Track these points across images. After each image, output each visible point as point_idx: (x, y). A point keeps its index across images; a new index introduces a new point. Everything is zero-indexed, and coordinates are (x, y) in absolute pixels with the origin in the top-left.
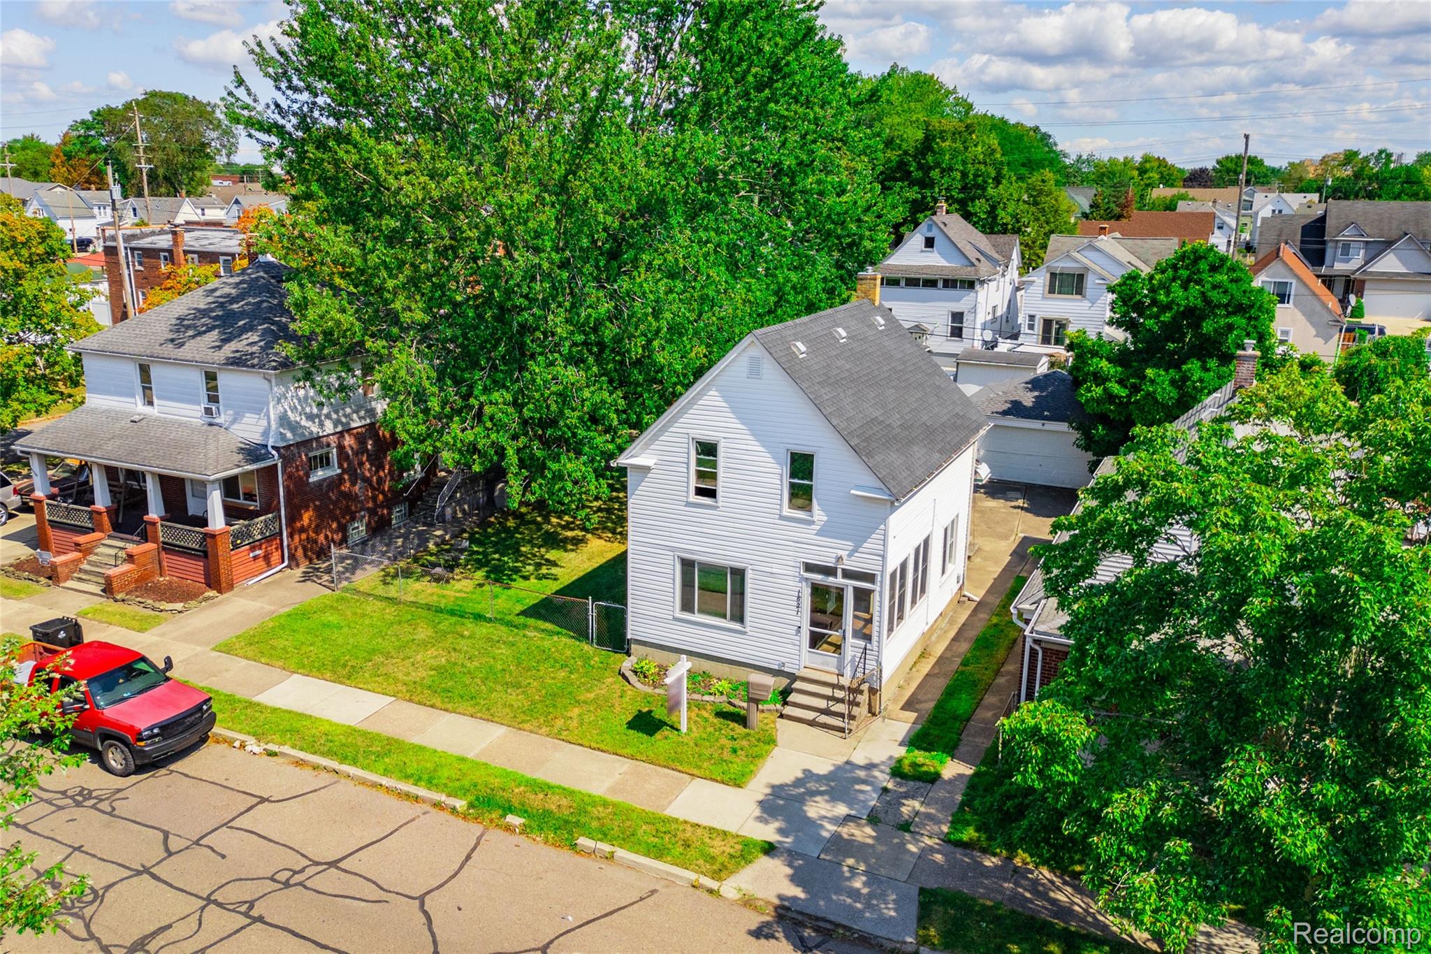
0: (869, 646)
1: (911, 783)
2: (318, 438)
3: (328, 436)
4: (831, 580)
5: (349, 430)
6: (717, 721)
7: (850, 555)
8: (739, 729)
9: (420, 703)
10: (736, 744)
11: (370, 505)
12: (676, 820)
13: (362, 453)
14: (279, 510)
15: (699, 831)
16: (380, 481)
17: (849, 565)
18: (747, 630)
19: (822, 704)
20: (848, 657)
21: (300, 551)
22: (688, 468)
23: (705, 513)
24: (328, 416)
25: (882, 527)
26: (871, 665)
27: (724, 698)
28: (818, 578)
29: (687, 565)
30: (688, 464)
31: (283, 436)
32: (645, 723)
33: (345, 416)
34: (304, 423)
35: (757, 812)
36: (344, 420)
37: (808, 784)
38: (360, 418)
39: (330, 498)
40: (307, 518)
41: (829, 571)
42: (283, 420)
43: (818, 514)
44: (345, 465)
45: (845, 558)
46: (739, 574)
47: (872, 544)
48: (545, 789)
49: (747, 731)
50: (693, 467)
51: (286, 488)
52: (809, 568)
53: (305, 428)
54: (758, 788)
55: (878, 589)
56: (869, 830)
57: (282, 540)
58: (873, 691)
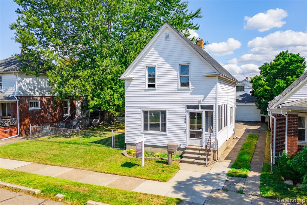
0: (212, 134)
1: (237, 178)
2: (33, 96)
3: (37, 96)
4: (196, 111)
5: (45, 97)
6: (156, 164)
7: (203, 100)
8: (165, 165)
9: (42, 164)
10: (163, 169)
11: (51, 121)
12: (137, 193)
13: (49, 105)
14: (17, 117)
15: (147, 196)
16: (55, 114)
17: (203, 103)
18: (167, 134)
19: (196, 156)
20: (204, 139)
21: (23, 131)
22: (145, 77)
23: (152, 93)
24: (37, 91)
25: (215, 87)
26: (213, 140)
27: (159, 157)
28: (192, 110)
29: (146, 112)
30: (145, 76)
31: (19, 93)
32: (128, 165)
33: (43, 92)
34: (28, 91)
35: (173, 190)
36: (43, 93)
37: (193, 181)
38: (49, 94)
39: (36, 116)
40: (26, 121)
41: (196, 107)
42: (20, 88)
43: (191, 86)
44: (43, 107)
45: (201, 101)
46: (164, 113)
47: (212, 94)
48: (80, 185)
49: (168, 165)
50: (147, 77)
51: (20, 111)
52: (189, 107)
53: (28, 92)
54: (172, 182)
55: (214, 111)
56: (224, 194)
57: (17, 127)
58: (214, 151)
